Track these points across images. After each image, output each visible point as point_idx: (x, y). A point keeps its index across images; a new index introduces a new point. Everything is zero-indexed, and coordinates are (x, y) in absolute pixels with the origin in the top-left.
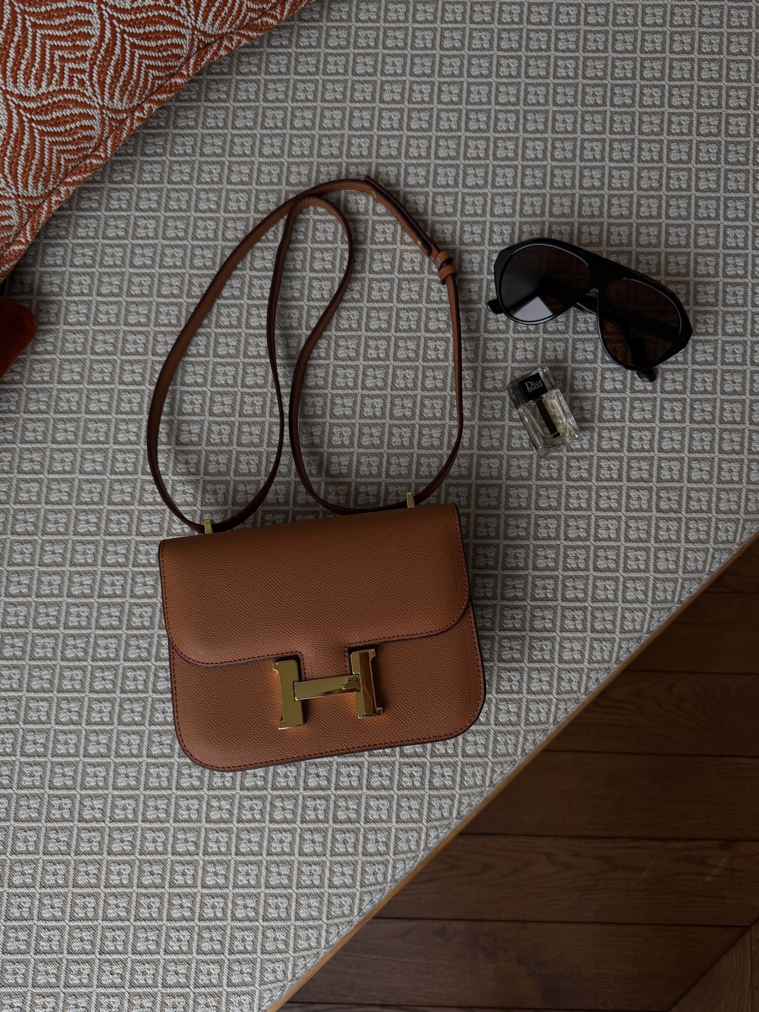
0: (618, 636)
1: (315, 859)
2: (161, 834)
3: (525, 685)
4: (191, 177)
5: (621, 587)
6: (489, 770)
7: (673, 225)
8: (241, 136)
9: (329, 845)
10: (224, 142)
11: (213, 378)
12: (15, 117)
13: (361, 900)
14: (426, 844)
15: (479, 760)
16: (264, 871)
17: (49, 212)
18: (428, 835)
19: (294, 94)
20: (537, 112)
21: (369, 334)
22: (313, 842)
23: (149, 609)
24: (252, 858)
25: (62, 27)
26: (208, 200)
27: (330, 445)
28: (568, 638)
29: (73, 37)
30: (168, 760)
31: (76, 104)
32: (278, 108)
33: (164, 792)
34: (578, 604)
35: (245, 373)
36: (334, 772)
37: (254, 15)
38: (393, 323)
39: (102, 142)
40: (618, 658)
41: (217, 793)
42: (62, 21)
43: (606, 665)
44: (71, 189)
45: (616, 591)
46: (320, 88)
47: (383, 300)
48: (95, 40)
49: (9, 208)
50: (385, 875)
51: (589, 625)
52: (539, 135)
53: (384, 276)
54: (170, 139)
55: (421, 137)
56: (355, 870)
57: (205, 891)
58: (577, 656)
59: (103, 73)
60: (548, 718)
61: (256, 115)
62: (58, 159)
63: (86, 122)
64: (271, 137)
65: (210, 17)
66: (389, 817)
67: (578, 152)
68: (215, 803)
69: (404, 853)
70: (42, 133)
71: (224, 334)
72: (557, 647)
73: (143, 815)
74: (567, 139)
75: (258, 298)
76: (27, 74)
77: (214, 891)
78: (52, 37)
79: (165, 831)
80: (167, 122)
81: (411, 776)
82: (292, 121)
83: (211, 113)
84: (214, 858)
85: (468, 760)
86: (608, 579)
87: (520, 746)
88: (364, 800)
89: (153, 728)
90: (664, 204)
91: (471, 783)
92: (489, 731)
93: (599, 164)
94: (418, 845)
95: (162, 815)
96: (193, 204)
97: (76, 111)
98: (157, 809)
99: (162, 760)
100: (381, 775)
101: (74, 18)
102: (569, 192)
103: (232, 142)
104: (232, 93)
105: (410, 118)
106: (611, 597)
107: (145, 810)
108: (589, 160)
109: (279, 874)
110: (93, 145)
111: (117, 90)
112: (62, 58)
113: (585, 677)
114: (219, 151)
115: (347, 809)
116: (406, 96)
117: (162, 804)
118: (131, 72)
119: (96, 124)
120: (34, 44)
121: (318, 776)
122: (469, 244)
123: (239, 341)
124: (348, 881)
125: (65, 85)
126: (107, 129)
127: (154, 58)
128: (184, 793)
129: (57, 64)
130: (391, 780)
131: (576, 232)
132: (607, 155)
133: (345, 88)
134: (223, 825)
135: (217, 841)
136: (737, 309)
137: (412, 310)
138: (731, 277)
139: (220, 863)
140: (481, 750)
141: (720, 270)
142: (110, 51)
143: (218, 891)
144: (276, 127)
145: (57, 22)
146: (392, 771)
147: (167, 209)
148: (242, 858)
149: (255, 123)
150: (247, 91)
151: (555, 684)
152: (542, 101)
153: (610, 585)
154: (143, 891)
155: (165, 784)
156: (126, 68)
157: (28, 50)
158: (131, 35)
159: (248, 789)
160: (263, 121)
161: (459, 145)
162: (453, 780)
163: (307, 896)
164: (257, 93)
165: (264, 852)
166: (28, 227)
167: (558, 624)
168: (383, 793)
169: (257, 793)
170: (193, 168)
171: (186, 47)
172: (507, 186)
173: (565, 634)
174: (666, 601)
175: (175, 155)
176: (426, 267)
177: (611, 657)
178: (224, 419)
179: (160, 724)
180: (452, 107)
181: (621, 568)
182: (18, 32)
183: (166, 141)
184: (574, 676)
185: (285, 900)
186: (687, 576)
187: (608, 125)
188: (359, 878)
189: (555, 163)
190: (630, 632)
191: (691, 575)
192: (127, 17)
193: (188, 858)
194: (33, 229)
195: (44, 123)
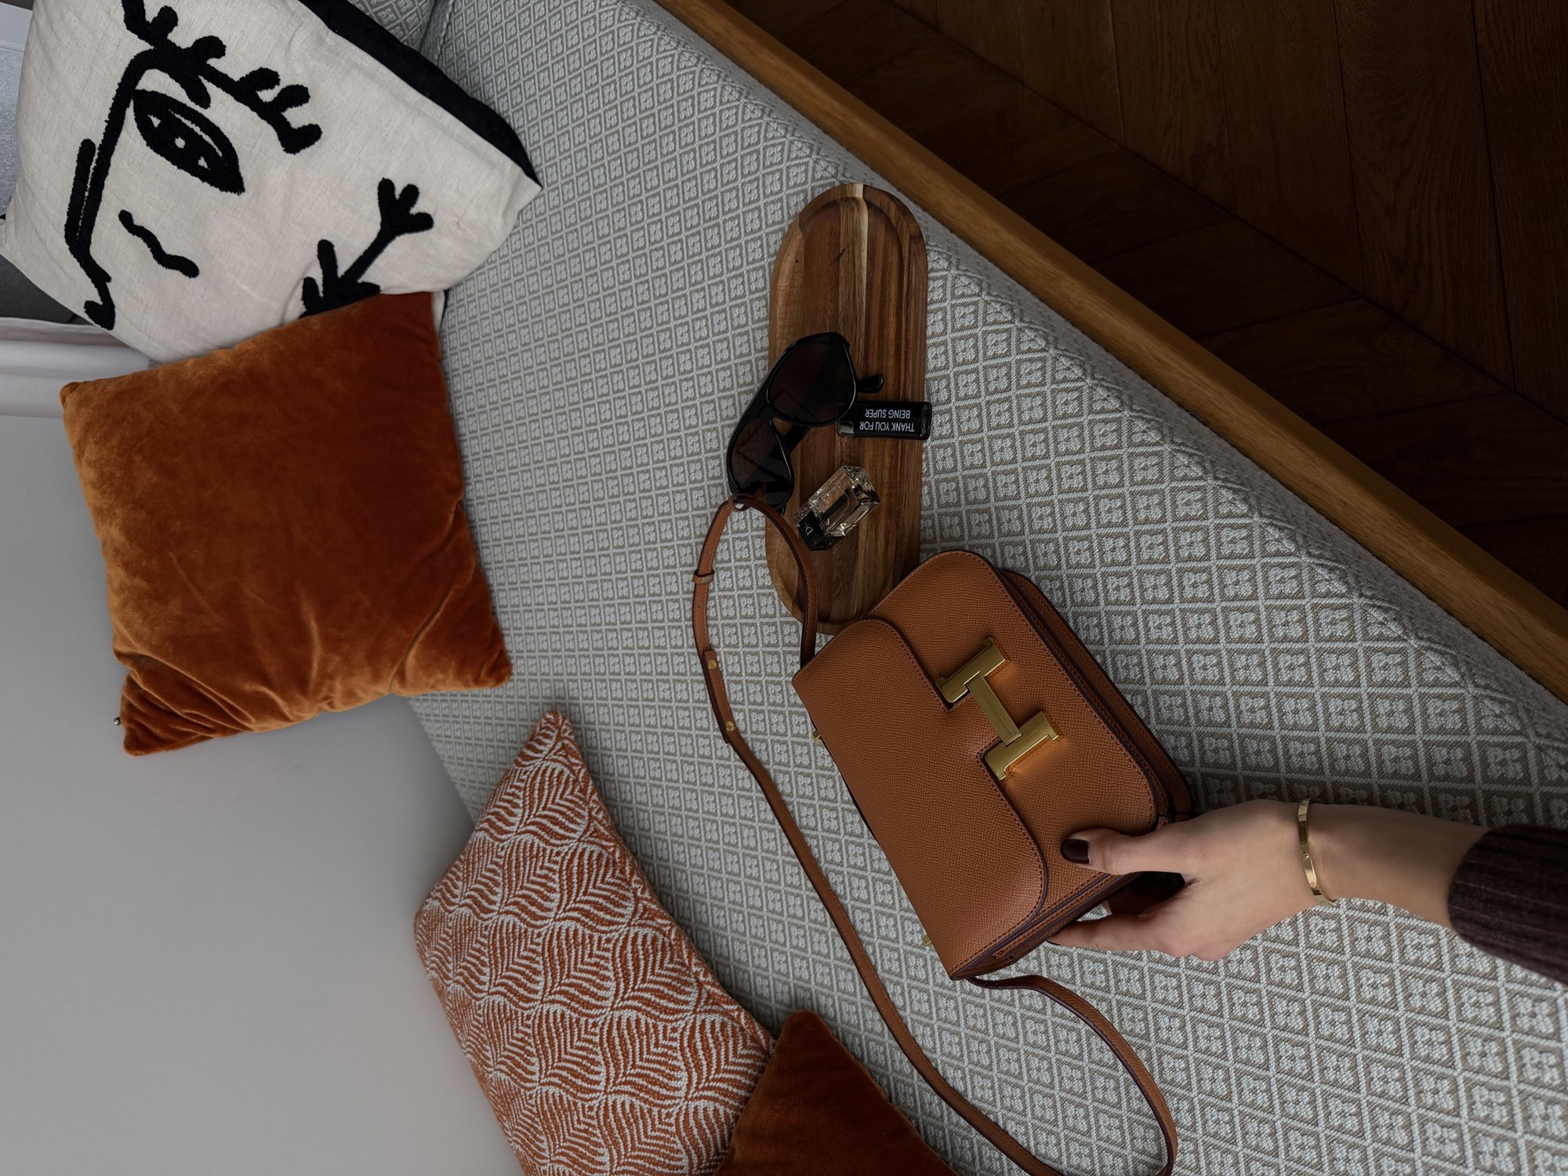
12: (630, 1003)
17: (713, 985)
25: (569, 952)
44: (694, 961)
48: (578, 926)
49: (703, 1021)
59: (602, 922)
62: (667, 969)
63: (640, 941)
70: (644, 981)
97: (629, 948)
101: (564, 943)
111: (617, 910)
112: (590, 956)
118: (605, 898)
119: (642, 931)
125: (609, 955)
126: (648, 922)
129: (594, 960)
142: (587, 914)
145: (566, 957)
156: (601, 900)
157: (585, 984)
158: (578, 895)
192: (566, 897)
194: (727, 1003)
195: (636, 977)
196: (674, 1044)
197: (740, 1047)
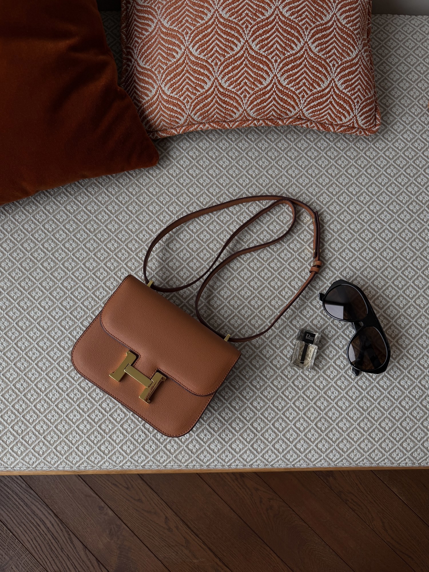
0: (259, 456)
1: (81, 433)
2: (38, 374)
3: (209, 442)
4: (256, 158)
5: (276, 440)
6: (169, 460)
7: (415, 326)
8: (286, 159)
9: (90, 433)
10: (278, 156)
11: (200, 234)
12: (212, 89)
13: (83, 463)
14: (123, 465)
15: (168, 453)
16: (59, 421)
17: (195, 129)
18: (126, 463)
19: (318, 160)
20: (401, 241)
21: (268, 266)
22: (85, 426)
23: (105, 293)
24: (60, 412)
25: (255, 73)
26: (254, 172)
27: (219, 293)
28: (240, 440)
29: (256, 79)
30: (63, 351)
31: (237, 102)
32: (308, 160)
33: (52, 361)
34: (255, 431)
35: (212, 242)
36: (115, 409)
37: (327, 122)
38: (280, 270)
39: (235, 121)
40: (252, 465)
41: (69, 378)
42: (257, 71)
43: (245, 463)
44: (210, 128)
45: (273, 439)
46: (329, 166)
47: (283, 259)
48: (262, 86)
49: (183, 116)
50: (99, 462)
51: (252, 443)
52: (394, 250)
53: (291, 251)
54: (261, 138)
55: (350, 214)
56: (90, 450)
57: (34, 408)
58: (237, 450)
59: (255, 99)
60: (207, 462)
61: (298, 156)
62: (215, 114)
63: (235, 110)
64: (296, 168)
65: (310, 111)
66: (119, 443)
67: (403, 269)
68: (65, 381)
69: (112, 461)
70: (216, 102)
71: (217, 222)
72: (233, 439)
73: (38, 362)
74: (403, 261)
75: (240, 220)
76: (229, 79)
77: (36, 411)
78: (248, 74)
79: (40, 374)
80: (265, 131)
81: (140, 436)
82: (309, 169)
83: (283, 141)
84: (47, 400)
85: (165, 449)
86: (275, 432)
87: (187, 462)
88: (116, 429)
89: (69, 335)
90: (419, 315)
91: (158, 459)
92: (181, 446)
93: (407, 280)
94: (120, 463)
95: (44, 368)
96: (247, 168)
97: (235, 104)
98: (44, 364)
99: (62, 349)
100: (129, 426)
101: (262, 73)
102: (387, 280)
103: (281, 158)
104: (297, 141)
105: (352, 204)
106: (270, 440)
107: (40, 361)
108: (405, 275)
109: (64, 426)
110: (231, 119)
111: (255, 109)
112: (245, 83)
113: (233, 460)
114: (273, 157)
115: (107, 426)
116: (358, 195)
117: (47, 364)
118: (265, 107)
119: (238, 114)
120: (240, 71)
121: (108, 405)
122: (332, 267)
123: (220, 229)
124: (84, 452)
125: (239, 92)
126: (240, 118)
127: (278, 109)
128: (58, 367)
129: (242, 84)
130: (132, 431)
131: (376, 297)
132: (413, 279)
133: (338, 173)
134: (61, 391)
135: (54, 395)
136: (412, 378)
137: (291, 271)
138: (420, 364)
139: (48, 403)
140: (172, 451)
141: (418, 358)
142: (264, 94)
143: (38, 412)
144: (301, 166)
145: (255, 70)
146: (135, 428)
147: (237, 163)
148: (56, 409)
149: (295, 158)
150: (302, 145)
151: (221, 452)
152: (407, 239)
153: (273, 436)
154: (14, 388)
155: (55, 358)
156: (265, 104)
157: (237, 71)
158: (276, 94)
159: (80, 387)
160: (298, 160)
161: (361, 228)
162: (153, 452)
163: (66, 444)
164: (305, 148)
165: (66, 414)
166: (184, 128)
167: (241, 432)
168: (125, 432)
169: (82, 391)
170: (259, 156)
171: (293, 114)
172: (365, 258)
173: (240, 438)
174: (289, 460)
175: (257, 146)
176: (310, 261)
177: (249, 462)
178: (191, 251)
179: (73, 336)
180: (371, 213)
181: (282, 433)
182: (239, 63)
183: (258, 138)
184: (230, 456)
185: (57, 437)
186: (304, 458)
187: (423, 269)
188: (89, 454)
189: (391, 265)
190: (265, 459)
191: (306, 459)
192: (281, 88)
193: (39, 391)
194: (185, 130)
195: (220, 99)
196: (182, 98)
197: (164, 123)
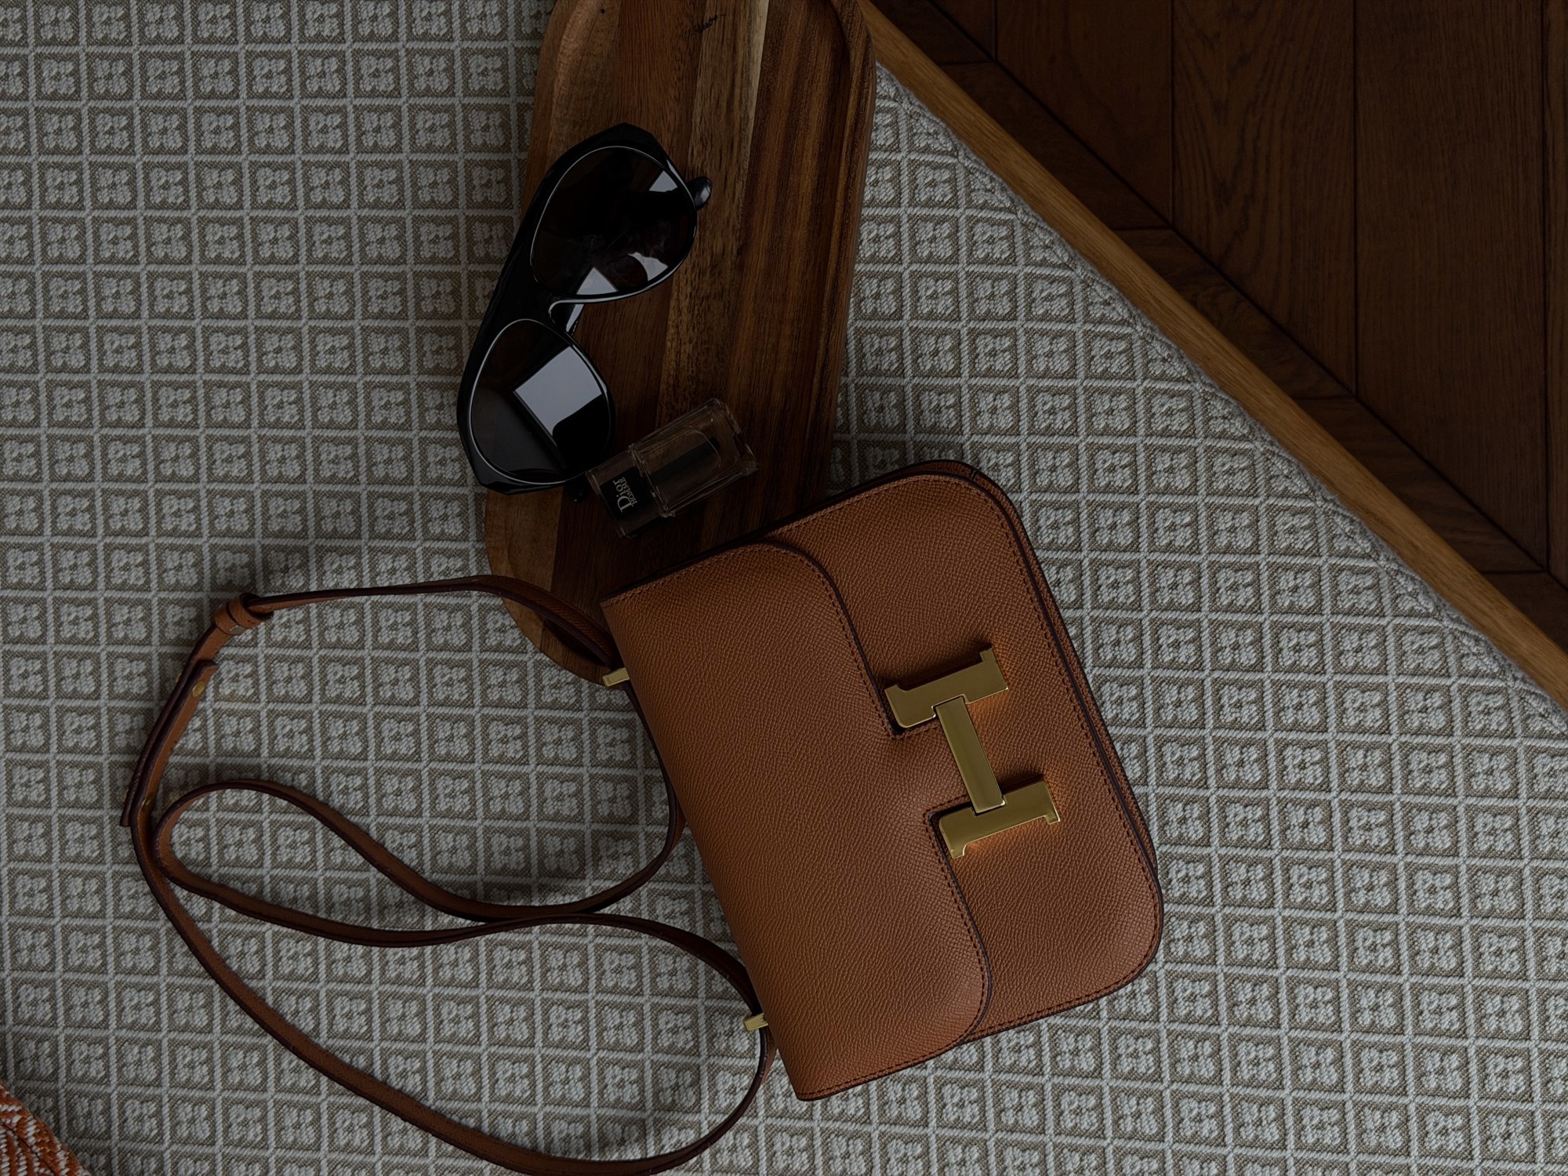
0: (1020, 270)
1: (1462, 825)
2: (1431, 1119)
3: (1120, 441)
4: (201, 1101)
5: (930, 268)
6: (1282, 503)
7: (254, 196)
8: (121, 1011)
9: (1434, 800)
10: (133, 1042)
11: (572, 1046)
13: (1542, 735)
14: (1428, 616)
15: (1263, 524)
16: (1492, 922)
18: (1411, 614)
19: (38, 914)
20: (51, 456)
21: (479, 755)
22: (1430, 830)
23: (1009, 1153)
24: (1467, 946)
26: (243, 1067)
28: (1029, 362)
30: (1290, 1110)
32: (66, 943)
33: (1350, 1116)
34: (965, 347)
35: (560, 987)
36: (1297, 794)
38: (457, 711)
40: (1065, 266)
41: (1346, 1015)
43: (1078, 288)
45: (938, 277)
46: (24, 865)
47: (416, 733)
50: (1489, 692)
51: (1004, 325)
52: (97, 453)
53: (371, 732)
54: (129, 1145)
55: (111, 673)
56: (1482, 750)
57: (1535, 1033)
58: (1062, 344)
60: (1181, 394)
61: (79, 984)
64: (120, 955)
66: (1376, 688)
67: (126, 378)
68: (1366, 1019)
69: (1445, 657)
71: (491, 1030)
72: (1046, 383)
73: (1395, 1154)
74: (102, 399)
75: (422, 966)
77: (1534, 1017)
79: (1423, 1112)
80: (97, 1152)
81: (1297, 649)
82: (88, 916)
83: (79, 1070)
84: (1471, 1018)
85: (1264, 543)
86: (915, 292)
87: (1236, 446)
88: (1347, 737)
89: (1229, 1139)
90: (214, 213)
91: (1307, 535)
92: (1208, 506)
93: (145, 338)
94: (1431, 631)
95: (1395, 1118)
96: (252, 1096)
98: (1382, 1129)
99: (1290, 1121)
100: (1299, 707)
102: (201, 393)
103: (132, 1027)
104: (40, 1031)
105: (75, 695)
106: (948, 285)
107: (1387, 1152)
108: (140, 357)
109: (1495, 893)
113: (1101, 328)
114: (150, 1052)
115: (1364, 767)
116: (33, 703)
117: (1373, 1120)
121: (1305, 825)
123: (503, 1000)
124: (1502, 762)
128: (1350, 1078)
130: (1307, 686)
132: (128, 323)
133: (22, 818)
134: (1408, 1002)
135: (1438, 1012)
136: (403, 71)
137: (431, 678)
138: (344, 83)
139: (1479, 1006)
140: (1245, 519)
141: (333, 103)
143: (1534, 1009)
144: (102, 945)
146: (1292, 685)
147: (263, 1144)
148: (1469, 966)
149: (94, 985)
150: (34, 1003)
151: (1115, 384)
152: (30, 448)
153: (927, 287)
154: (1541, 1152)
155: (1335, 1115)
159: (1337, 956)
160: (91, 970)
161: (122, 602)
162: (1303, 569)
163: (1536, 838)
164: (38, 985)
165: (1455, 922)
167: (1004, 382)
168: (1331, 701)
169: (1342, 940)
170: (184, 1099)
172: (196, 509)
173: (1022, 369)
174: (952, 181)
175: (161, 1134)
177: (1063, 280)
178: (648, 1023)
179: (1222, 1126)
180: (50, 617)
181: (895, 269)
183: (133, 1153)
184: (1099, 348)
185: (1545, 882)
186: (904, 145)
187: (71, 323)
188: (1497, 742)
189: (149, 420)
190: (1012, 246)
191: (903, 136)
193: (1473, 1068)
